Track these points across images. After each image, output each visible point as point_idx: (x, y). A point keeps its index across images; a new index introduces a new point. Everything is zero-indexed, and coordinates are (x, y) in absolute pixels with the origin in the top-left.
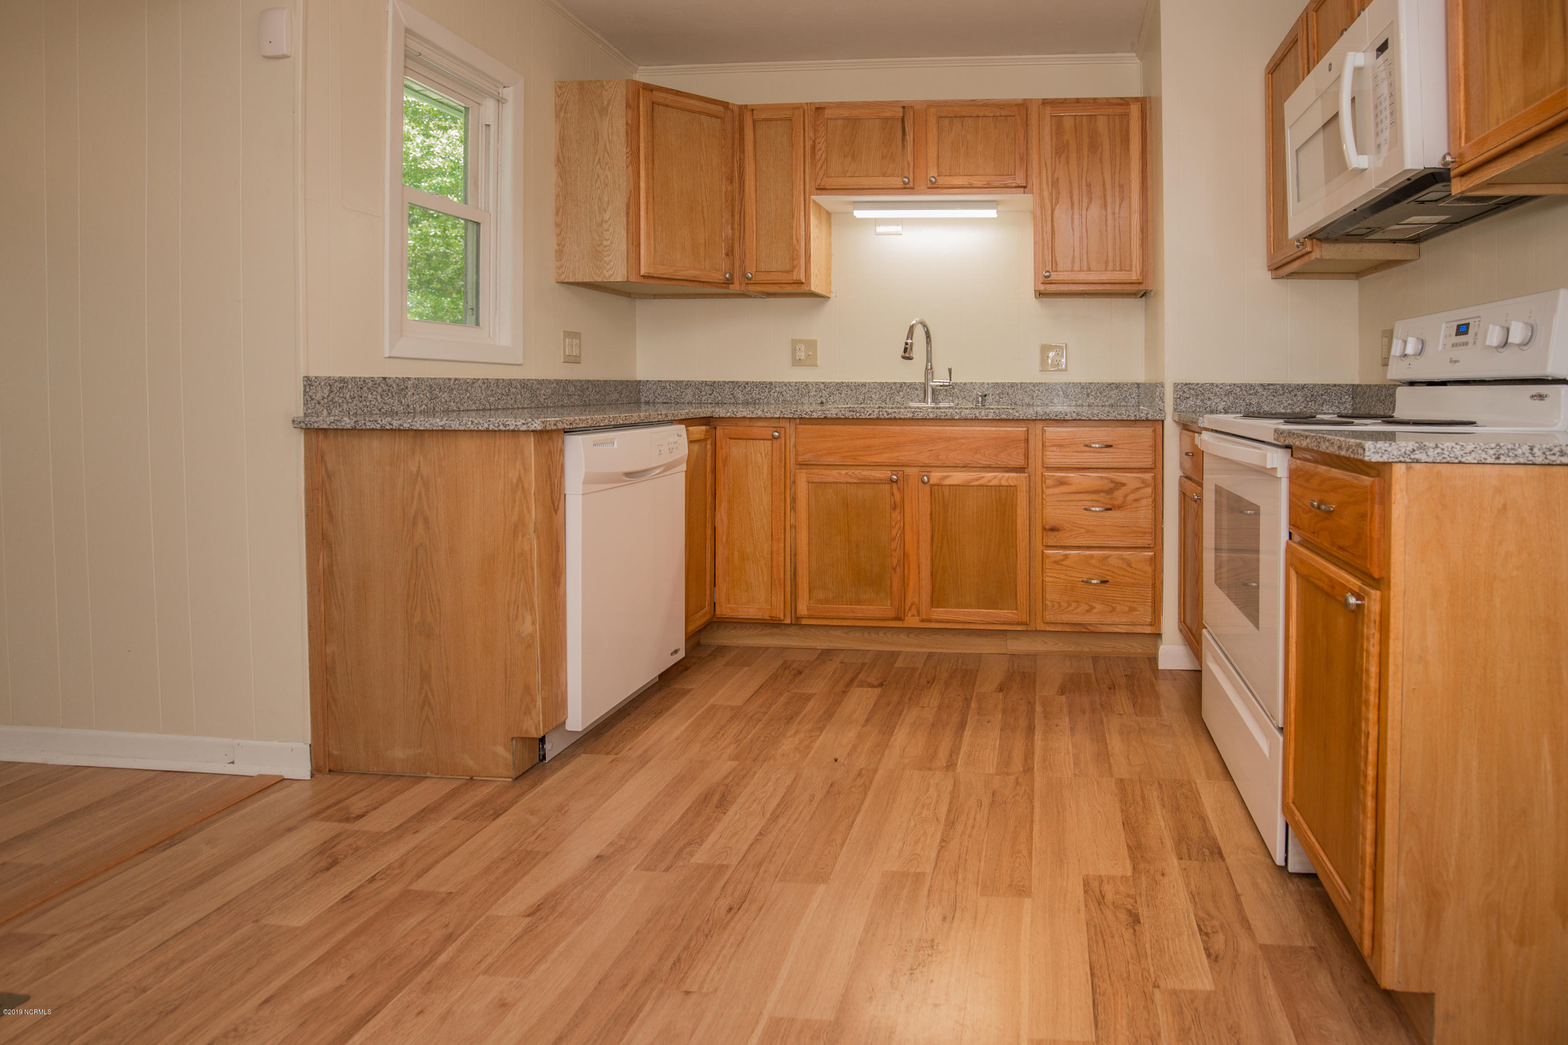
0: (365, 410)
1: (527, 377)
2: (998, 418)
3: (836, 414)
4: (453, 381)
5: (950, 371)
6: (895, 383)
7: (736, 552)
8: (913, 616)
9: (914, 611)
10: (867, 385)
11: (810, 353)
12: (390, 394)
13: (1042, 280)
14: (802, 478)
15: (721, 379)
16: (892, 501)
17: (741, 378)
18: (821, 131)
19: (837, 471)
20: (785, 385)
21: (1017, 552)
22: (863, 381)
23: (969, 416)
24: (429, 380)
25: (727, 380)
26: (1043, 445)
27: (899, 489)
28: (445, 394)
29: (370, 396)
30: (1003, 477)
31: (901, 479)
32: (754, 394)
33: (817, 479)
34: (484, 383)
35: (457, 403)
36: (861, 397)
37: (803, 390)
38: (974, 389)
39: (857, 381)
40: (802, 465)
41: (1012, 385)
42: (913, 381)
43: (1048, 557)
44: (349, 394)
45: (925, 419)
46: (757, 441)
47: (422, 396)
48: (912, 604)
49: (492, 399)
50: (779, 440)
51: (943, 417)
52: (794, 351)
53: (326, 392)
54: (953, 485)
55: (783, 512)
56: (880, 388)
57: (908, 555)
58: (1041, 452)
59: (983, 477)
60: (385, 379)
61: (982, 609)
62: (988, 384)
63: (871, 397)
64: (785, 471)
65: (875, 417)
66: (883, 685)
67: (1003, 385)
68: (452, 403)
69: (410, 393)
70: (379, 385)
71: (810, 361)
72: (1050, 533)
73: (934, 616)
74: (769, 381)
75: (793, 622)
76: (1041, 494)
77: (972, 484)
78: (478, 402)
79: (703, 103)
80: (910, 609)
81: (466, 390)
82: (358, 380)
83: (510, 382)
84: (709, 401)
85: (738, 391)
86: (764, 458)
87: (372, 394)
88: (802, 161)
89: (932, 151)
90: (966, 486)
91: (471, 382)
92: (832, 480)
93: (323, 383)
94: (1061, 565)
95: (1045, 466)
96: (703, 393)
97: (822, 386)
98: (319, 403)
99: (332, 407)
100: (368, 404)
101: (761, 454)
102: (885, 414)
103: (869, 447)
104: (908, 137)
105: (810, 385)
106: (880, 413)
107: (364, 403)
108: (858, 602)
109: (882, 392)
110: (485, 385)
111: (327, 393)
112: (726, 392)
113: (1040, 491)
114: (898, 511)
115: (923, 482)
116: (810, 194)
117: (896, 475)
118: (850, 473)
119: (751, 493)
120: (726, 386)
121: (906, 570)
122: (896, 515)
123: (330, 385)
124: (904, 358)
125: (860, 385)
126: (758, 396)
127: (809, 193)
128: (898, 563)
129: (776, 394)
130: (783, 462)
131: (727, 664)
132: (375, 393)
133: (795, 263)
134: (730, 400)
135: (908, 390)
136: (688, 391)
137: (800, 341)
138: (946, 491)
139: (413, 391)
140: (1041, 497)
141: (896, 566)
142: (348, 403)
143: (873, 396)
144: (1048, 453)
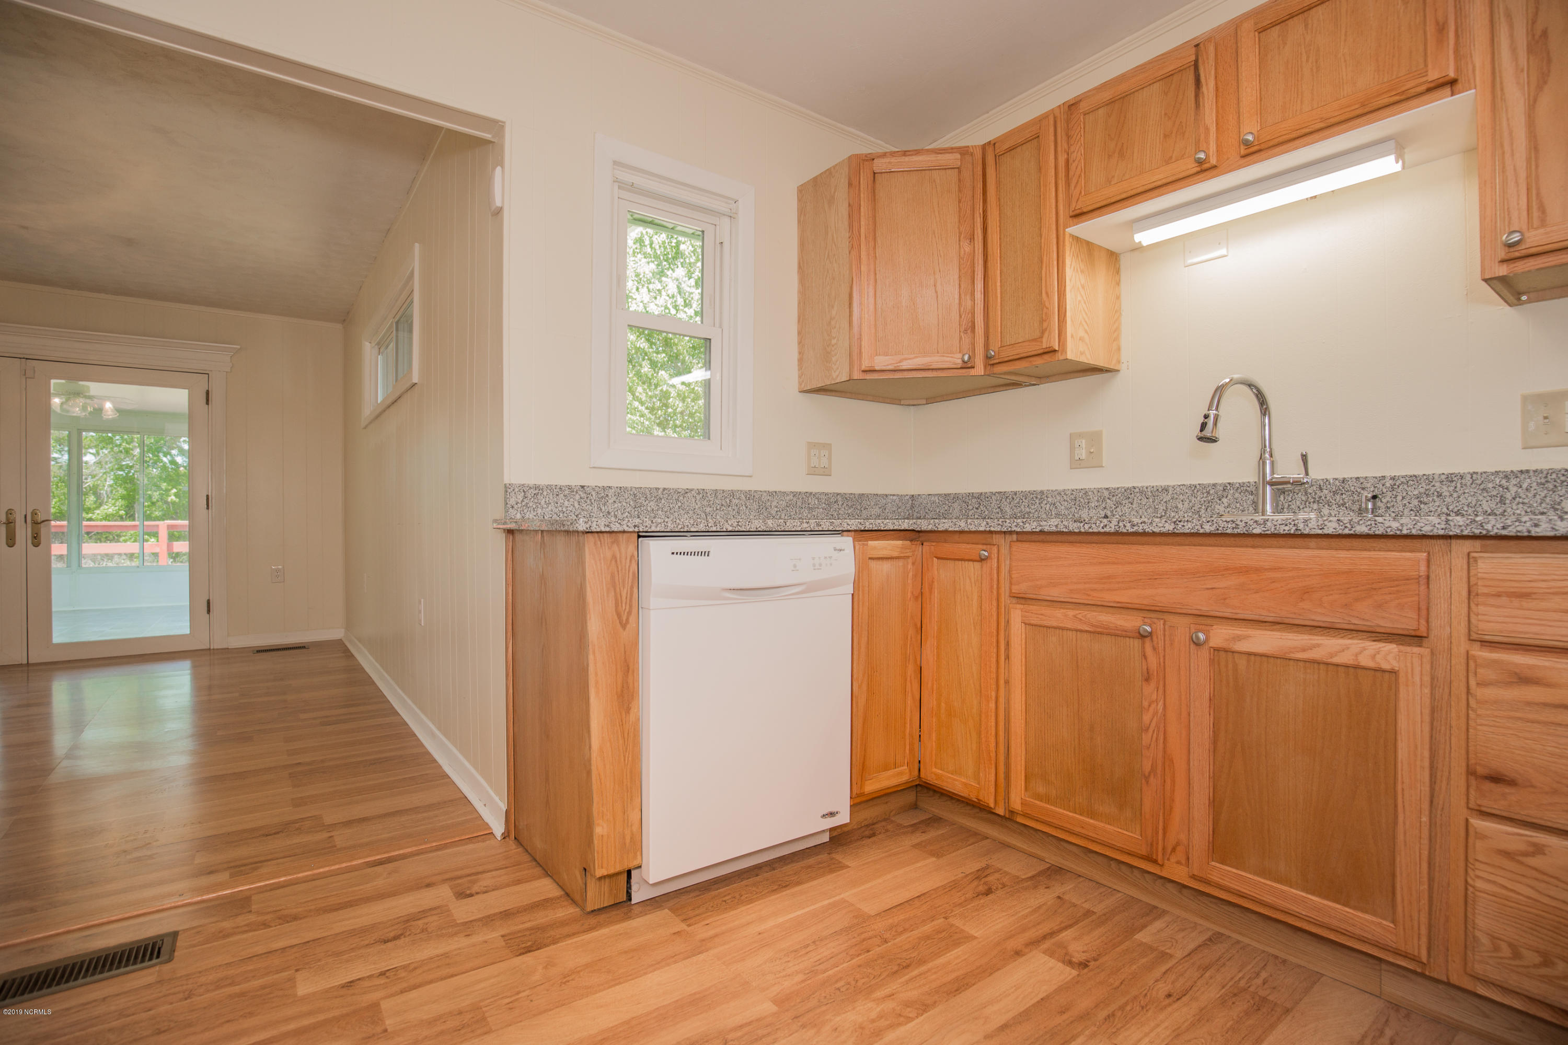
0: (561, 515)
1: (753, 488)
2: (1347, 531)
3: (1056, 526)
4: (661, 490)
5: (1304, 458)
6: (1214, 485)
7: (943, 704)
8: (1178, 862)
9: (1180, 855)
10: (1171, 489)
11: (1092, 451)
12: (588, 501)
13: (1502, 253)
14: (1017, 615)
15: (987, 490)
16: (1145, 668)
17: (1009, 488)
18: (1075, 136)
19: (1062, 611)
20: (1059, 494)
21: (1396, 806)
22: (1164, 483)
23: (1283, 527)
24: (634, 489)
25: (994, 491)
26: (1469, 592)
27: (1154, 649)
28: (652, 503)
29: (566, 503)
30: (1364, 649)
31: (1160, 633)
32: (1022, 507)
33: (1034, 621)
34: (699, 493)
35: (666, 512)
36: (1161, 508)
37: (1082, 500)
38: (1363, 489)
39: (1154, 484)
40: (1021, 599)
41: (1450, 478)
42: (1245, 480)
43: (1481, 836)
44: (544, 500)
45: (1196, 533)
46: (967, 562)
47: (624, 504)
48: (1178, 844)
49: (708, 510)
50: (989, 561)
51: (1229, 531)
52: (1072, 449)
53: (520, 497)
54: (1255, 654)
55: (994, 660)
56: (1190, 492)
57: (1172, 761)
58: (1465, 605)
59: (1318, 645)
60: (583, 487)
61: (1313, 894)
62: (1393, 478)
63: (1177, 507)
64: (998, 605)
65: (1112, 530)
66: (1086, 966)
67: (1429, 479)
68: (660, 512)
69: (610, 501)
70: (577, 493)
71: (1093, 461)
72: (1488, 786)
73: (1215, 877)
74: (1039, 489)
75: (1007, 816)
76: (1464, 696)
77: (1293, 656)
78: (691, 512)
79: (934, 155)
80: (1174, 850)
81: (677, 500)
82: (554, 487)
83: (732, 493)
84: (976, 516)
85: (1005, 503)
86: (973, 585)
87: (568, 500)
88: (1053, 185)
89: (1249, 92)
90: (1282, 659)
91: (683, 492)
92: (1055, 624)
93: (517, 490)
94: (1522, 863)
95: (1474, 636)
96: (970, 507)
97: (1106, 494)
98: (513, 507)
99: (525, 511)
100: (564, 510)
101: (970, 579)
102: (1128, 525)
103: (1109, 577)
104: (1204, 89)
105: (1090, 493)
106: (1121, 524)
107: (560, 509)
108: (1092, 814)
109: (1193, 499)
110: (701, 496)
111: (521, 499)
112: (992, 505)
113: (1464, 690)
114: (1153, 684)
115: (1198, 644)
116: (1066, 226)
117: (1150, 626)
118: (1079, 616)
119: (959, 630)
120: (993, 497)
121: (1168, 781)
122: (1149, 690)
123: (524, 491)
124: (1200, 439)
125: (1160, 490)
126: (1028, 510)
127: (1064, 226)
128: (1153, 770)
129: (1048, 505)
130: (995, 592)
131: (915, 846)
132: (572, 500)
133: (1045, 325)
134: (997, 515)
135: (1237, 495)
136: (955, 505)
137: (1080, 435)
138: (1242, 663)
139: (614, 499)
140: (1464, 702)
141: (1150, 773)
142: (542, 508)
143: (1180, 506)
144: (1481, 609)
